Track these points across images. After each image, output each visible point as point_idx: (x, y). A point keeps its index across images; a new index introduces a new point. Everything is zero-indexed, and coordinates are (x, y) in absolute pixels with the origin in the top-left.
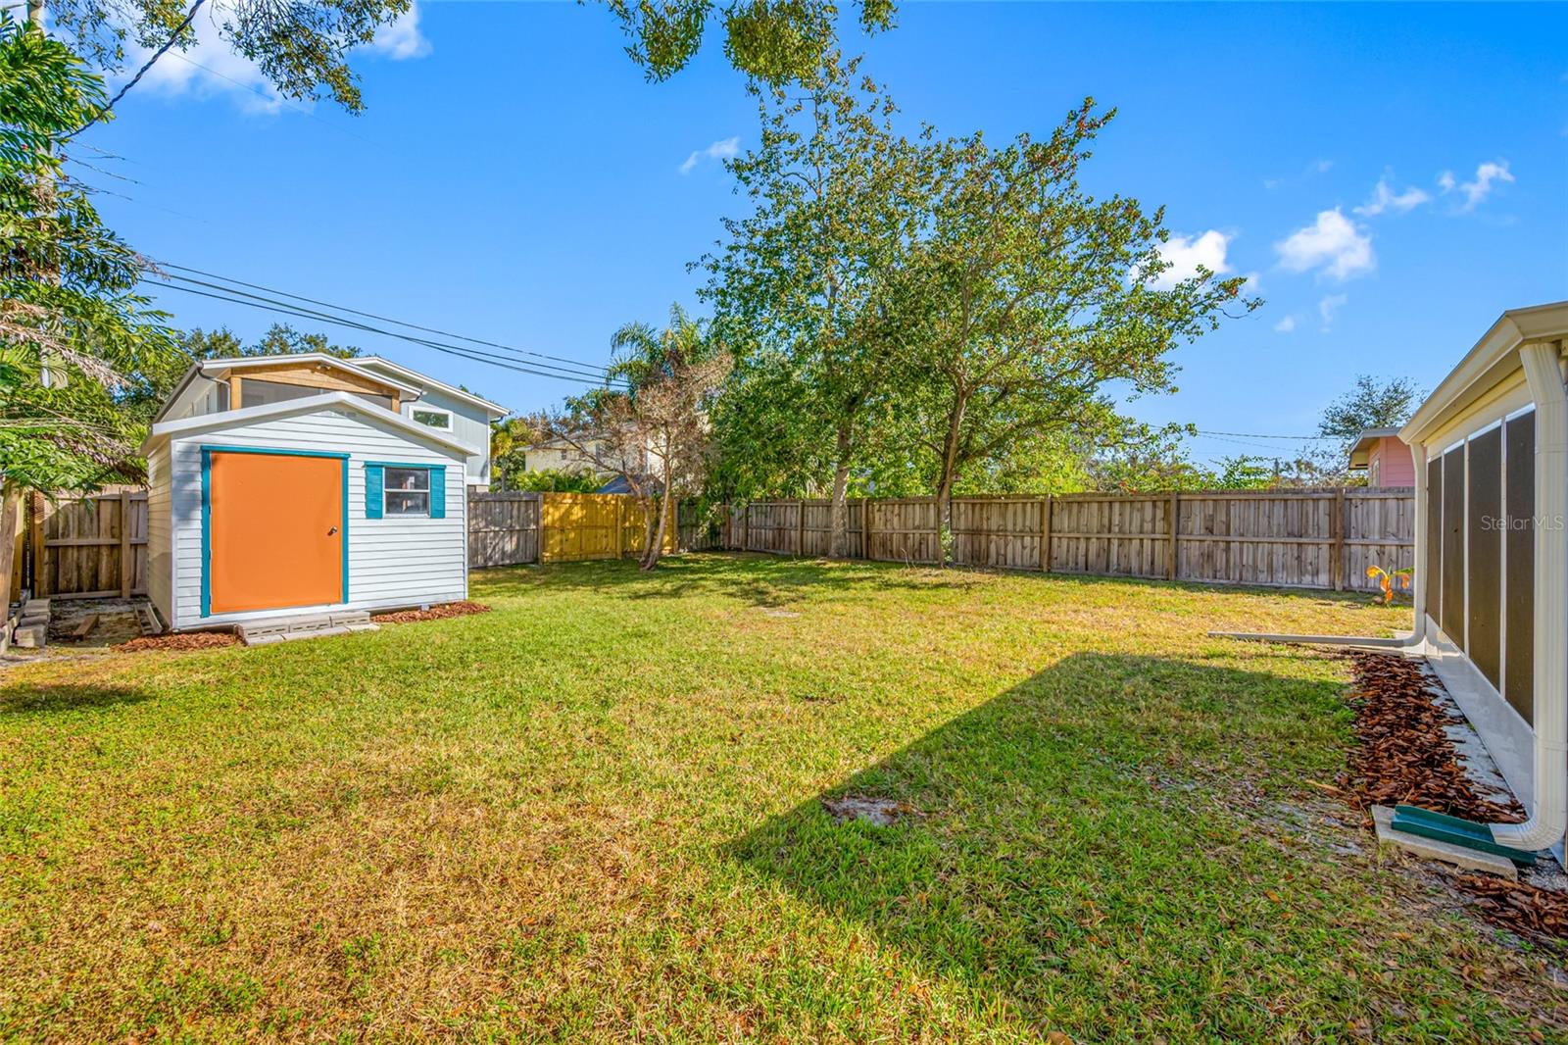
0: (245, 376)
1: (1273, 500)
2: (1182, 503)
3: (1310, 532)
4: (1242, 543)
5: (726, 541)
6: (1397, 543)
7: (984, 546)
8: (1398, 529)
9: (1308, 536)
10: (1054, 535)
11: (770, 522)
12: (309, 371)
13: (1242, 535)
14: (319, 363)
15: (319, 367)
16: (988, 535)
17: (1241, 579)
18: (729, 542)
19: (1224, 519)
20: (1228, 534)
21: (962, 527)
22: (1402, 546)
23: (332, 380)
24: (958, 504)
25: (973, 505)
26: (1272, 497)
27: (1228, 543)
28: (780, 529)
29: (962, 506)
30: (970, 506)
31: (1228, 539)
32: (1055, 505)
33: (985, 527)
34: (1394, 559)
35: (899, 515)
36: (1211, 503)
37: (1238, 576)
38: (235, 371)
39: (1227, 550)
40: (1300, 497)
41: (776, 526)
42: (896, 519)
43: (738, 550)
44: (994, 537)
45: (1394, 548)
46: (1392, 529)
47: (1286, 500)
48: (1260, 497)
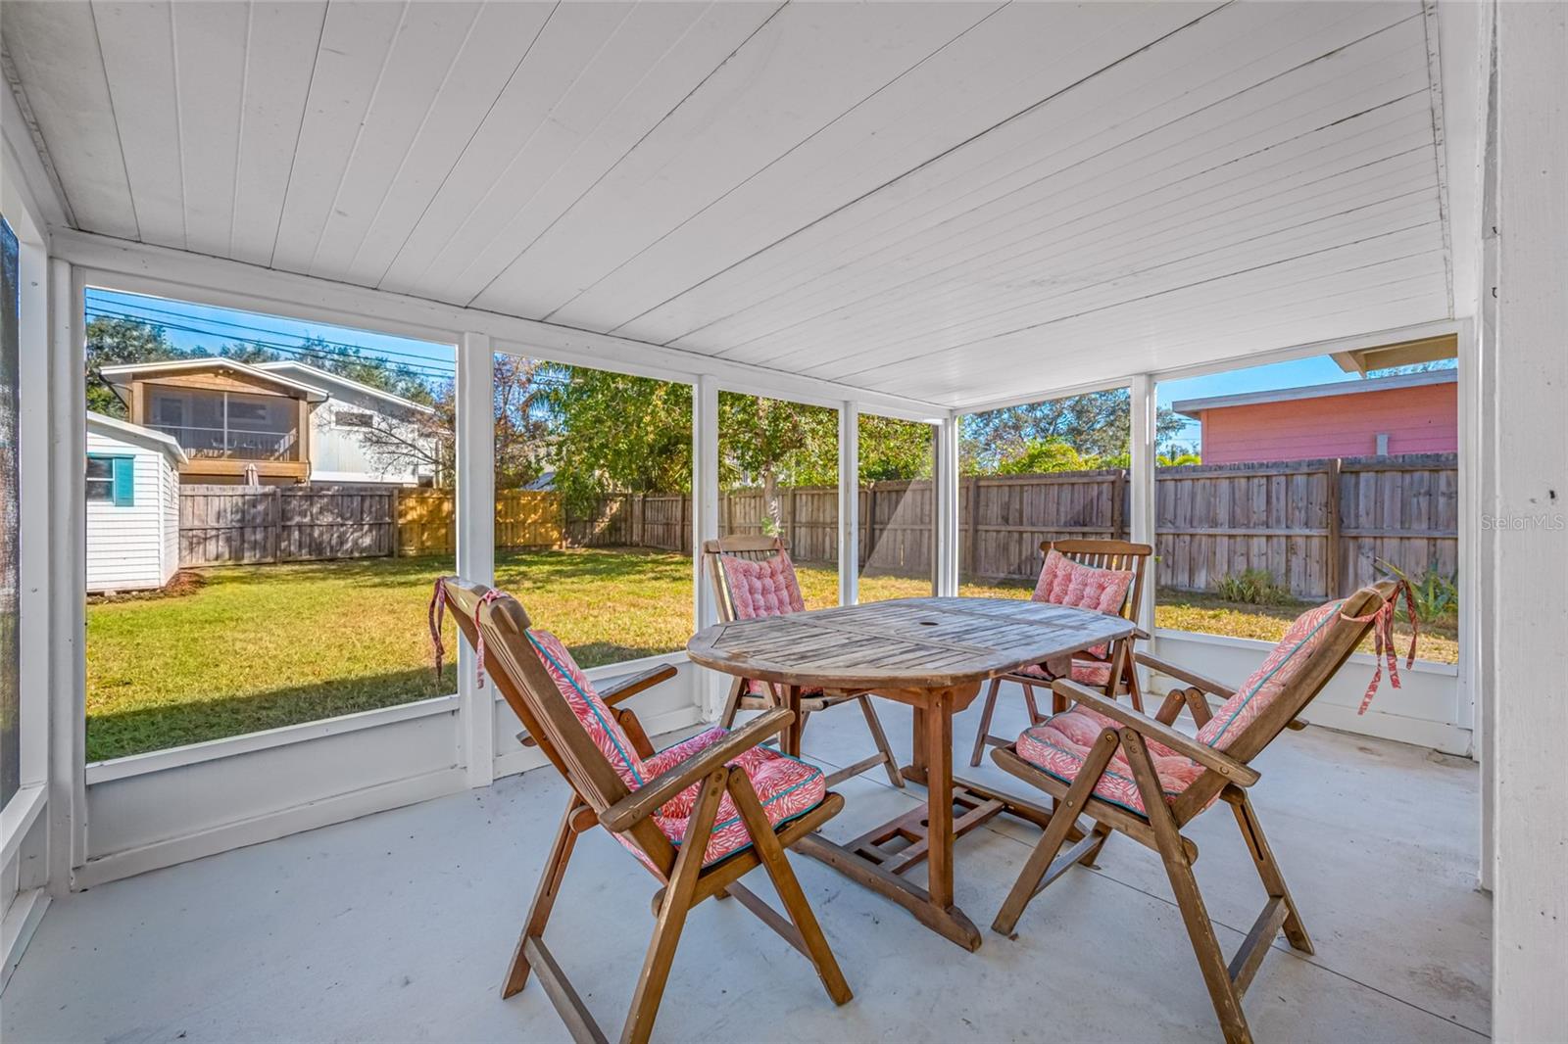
0: (147, 381)
1: (1062, 484)
2: (982, 490)
3: (1094, 519)
4: (1032, 533)
5: (628, 537)
6: (1172, 531)
7: (820, 539)
8: (1175, 517)
9: (1092, 524)
10: (876, 526)
11: (661, 517)
12: (212, 375)
13: (1033, 524)
14: (221, 367)
15: (221, 371)
16: (824, 528)
17: (1031, 574)
18: (632, 537)
19: (1018, 507)
20: (1021, 523)
21: (804, 520)
22: (1178, 535)
23: (237, 383)
24: (801, 495)
25: (813, 495)
26: (1061, 481)
27: (1021, 533)
28: (668, 524)
29: (804, 497)
30: (810, 498)
31: (1022, 529)
32: (878, 494)
33: (821, 519)
34: (1171, 550)
35: (755, 507)
36: (1007, 489)
37: (1029, 571)
38: (136, 376)
39: (1020, 541)
40: (1085, 480)
41: (665, 521)
42: (752, 512)
43: (638, 545)
44: (828, 530)
45: (1171, 537)
46: (1169, 515)
47: (1073, 484)
48: (1049, 481)
